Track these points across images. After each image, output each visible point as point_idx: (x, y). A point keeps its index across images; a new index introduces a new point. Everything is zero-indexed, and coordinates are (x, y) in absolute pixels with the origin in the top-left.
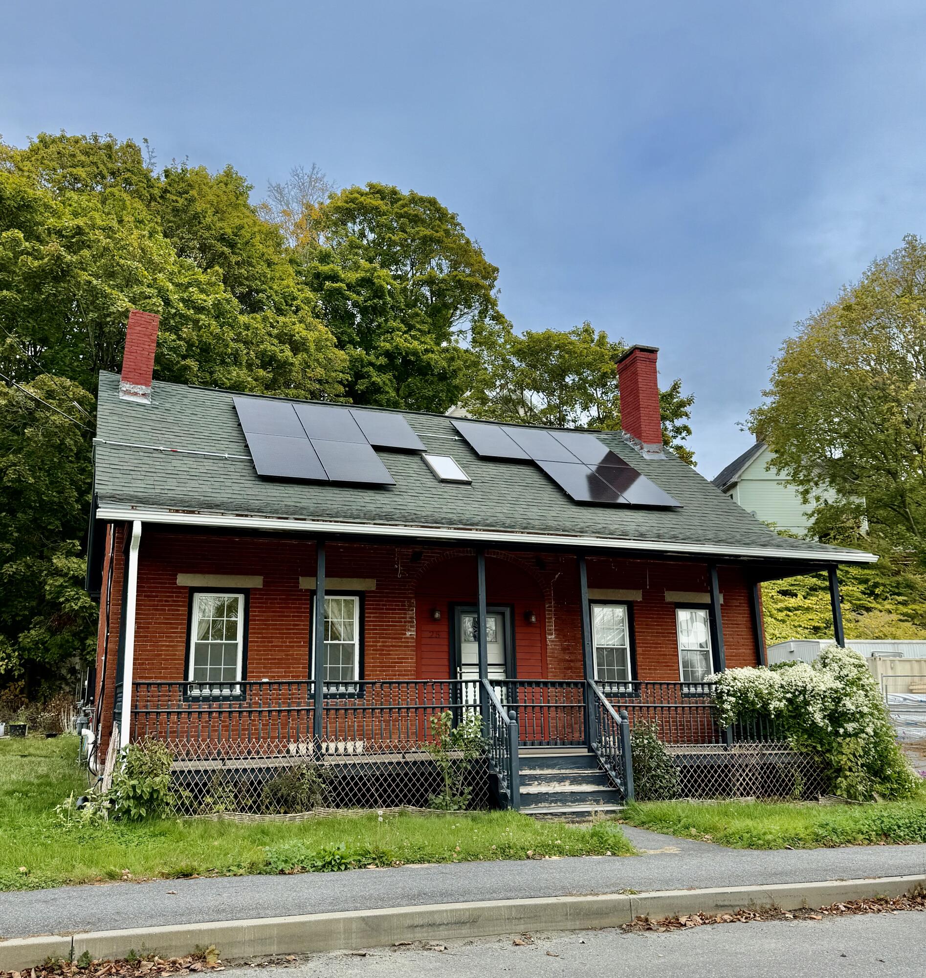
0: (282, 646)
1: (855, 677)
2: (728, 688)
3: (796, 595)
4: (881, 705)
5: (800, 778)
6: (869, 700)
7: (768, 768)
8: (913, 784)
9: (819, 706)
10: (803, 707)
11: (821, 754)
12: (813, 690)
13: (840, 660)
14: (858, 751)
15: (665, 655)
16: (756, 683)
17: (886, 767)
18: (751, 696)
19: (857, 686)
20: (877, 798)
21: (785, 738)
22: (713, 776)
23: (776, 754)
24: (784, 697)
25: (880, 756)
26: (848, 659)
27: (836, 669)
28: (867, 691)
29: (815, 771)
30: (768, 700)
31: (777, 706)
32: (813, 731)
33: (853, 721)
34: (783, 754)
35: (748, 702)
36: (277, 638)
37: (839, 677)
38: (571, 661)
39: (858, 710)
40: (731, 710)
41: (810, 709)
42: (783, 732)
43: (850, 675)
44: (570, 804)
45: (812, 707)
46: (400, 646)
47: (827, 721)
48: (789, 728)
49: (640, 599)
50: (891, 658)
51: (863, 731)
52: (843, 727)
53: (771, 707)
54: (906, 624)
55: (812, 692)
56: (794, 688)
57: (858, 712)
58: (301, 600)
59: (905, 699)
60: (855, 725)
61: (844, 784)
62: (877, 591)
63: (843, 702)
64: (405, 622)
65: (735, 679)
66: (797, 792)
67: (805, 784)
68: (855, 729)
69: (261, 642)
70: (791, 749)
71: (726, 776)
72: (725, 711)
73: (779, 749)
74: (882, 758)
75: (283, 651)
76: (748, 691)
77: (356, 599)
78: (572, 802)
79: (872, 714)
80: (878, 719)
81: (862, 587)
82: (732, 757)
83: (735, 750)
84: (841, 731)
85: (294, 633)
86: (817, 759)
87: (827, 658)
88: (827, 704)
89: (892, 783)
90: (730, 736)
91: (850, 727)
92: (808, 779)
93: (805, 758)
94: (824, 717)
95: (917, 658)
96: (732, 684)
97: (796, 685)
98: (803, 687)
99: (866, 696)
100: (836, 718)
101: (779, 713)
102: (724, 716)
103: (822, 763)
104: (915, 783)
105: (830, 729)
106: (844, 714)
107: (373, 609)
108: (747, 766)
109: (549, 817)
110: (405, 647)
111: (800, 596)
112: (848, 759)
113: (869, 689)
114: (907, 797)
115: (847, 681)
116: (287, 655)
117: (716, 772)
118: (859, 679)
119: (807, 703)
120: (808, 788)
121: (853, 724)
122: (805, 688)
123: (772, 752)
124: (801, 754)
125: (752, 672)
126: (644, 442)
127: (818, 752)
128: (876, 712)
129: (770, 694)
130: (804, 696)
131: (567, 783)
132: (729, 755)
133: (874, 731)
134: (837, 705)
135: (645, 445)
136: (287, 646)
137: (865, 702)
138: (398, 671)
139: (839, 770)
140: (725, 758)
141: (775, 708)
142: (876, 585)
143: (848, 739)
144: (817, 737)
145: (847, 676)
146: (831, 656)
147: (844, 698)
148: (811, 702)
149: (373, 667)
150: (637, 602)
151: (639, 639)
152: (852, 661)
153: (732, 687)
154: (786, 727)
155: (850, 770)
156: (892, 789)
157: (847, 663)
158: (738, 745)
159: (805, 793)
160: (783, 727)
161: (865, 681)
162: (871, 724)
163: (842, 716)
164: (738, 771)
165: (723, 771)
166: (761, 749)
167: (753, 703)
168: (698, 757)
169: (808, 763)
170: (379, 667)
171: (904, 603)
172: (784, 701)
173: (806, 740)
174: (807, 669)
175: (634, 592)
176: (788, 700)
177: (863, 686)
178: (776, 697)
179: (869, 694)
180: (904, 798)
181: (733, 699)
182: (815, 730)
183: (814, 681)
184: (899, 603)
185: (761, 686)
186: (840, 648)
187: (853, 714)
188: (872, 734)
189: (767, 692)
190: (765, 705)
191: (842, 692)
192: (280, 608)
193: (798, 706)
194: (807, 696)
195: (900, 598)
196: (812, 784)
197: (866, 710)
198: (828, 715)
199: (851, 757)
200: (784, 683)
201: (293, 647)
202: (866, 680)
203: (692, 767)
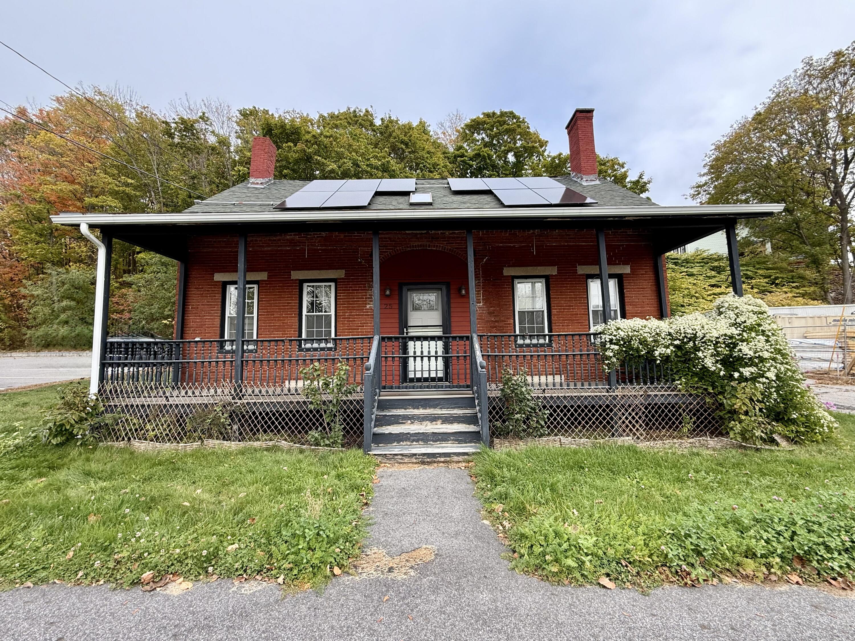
0: (280, 317)
1: (754, 323)
2: (610, 337)
3: (721, 287)
4: (785, 349)
5: (688, 417)
6: (771, 345)
7: (653, 408)
8: (825, 428)
9: (710, 351)
10: (693, 353)
11: (713, 396)
12: (704, 337)
13: (737, 308)
14: (756, 395)
15: (577, 314)
16: (641, 332)
17: (791, 410)
18: (635, 344)
19: (756, 331)
20: (779, 441)
21: (674, 380)
22: (593, 415)
23: (662, 395)
24: (672, 344)
25: (784, 399)
26: (747, 306)
27: (731, 316)
28: (768, 336)
29: (705, 411)
30: (654, 346)
31: (663, 352)
32: (704, 375)
33: (750, 366)
34: (670, 395)
35: (632, 349)
36: (277, 312)
37: (735, 324)
38: (496, 321)
39: (757, 355)
40: (614, 356)
41: (700, 354)
42: (672, 375)
43: (747, 322)
44: (431, 443)
45: (703, 352)
46: (363, 315)
47: (720, 366)
48: (678, 371)
49: (555, 273)
50: (789, 316)
51: (763, 376)
52: (739, 372)
53: (657, 353)
54: (798, 299)
55: (702, 338)
56: (683, 335)
57: (756, 357)
58: (292, 286)
59: (801, 343)
60: (753, 369)
61: (738, 428)
62: (777, 282)
63: (738, 348)
64: (366, 298)
65: (618, 329)
66: (685, 430)
67: (694, 423)
68: (752, 373)
69: (267, 315)
70: (679, 391)
71: (608, 415)
72: (608, 358)
73: (666, 391)
74: (785, 401)
75: (281, 320)
76: (632, 339)
77: (333, 284)
78: (434, 441)
79: (774, 359)
80: (782, 363)
81: (766, 280)
82: (614, 398)
83: (619, 391)
84: (736, 375)
85: (288, 309)
86: (708, 400)
87: (723, 307)
88: (719, 349)
89: (798, 426)
90: (614, 378)
91: (747, 371)
92: (698, 419)
93: (694, 400)
94: (717, 362)
95: (811, 316)
96: (615, 333)
97: (685, 333)
98: (693, 334)
99: (767, 341)
100: (730, 362)
101: (666, 359)
102: (607, 362)
103: (713, 404)
104: (828, 427)
105: (722, 373)
106: (740, 359)
107: (343, 290)
108: (630, 406)
109: (400, 457)
110: (366, 315)
111: (723, 287)
112: (744, 403)
113: (770, 334)
114: (817, 441)
115: (744, 327)
116: (283, 323)
117: (597, 411)
118: (759, 325)
119: (697, 349)
120: (698, 427)
121: (750, 368)
122: (695, 335)
123: (657, 393)
124: (691, 395)
125: (637, 323)
126: (584, 174)
127: (709, 394)
128: (779, 357)
129: (655, 341)
130: (694, 343)
131: (439, 422)
132: (611, 396)
133: (777, 376)
134: (732, 350)
135: (584, 176)
136: (283, 317)
137: (766, 347)
138: (361, 332)
139: (733, 413)
140: (607, 399)
141: (660, 354)
142: (777, 278)
143: (743, 384)
144: (708, 381)
145: (745, 322)
146: (726, 305)
147: (740, 343)
148: (702, 348)
149: (343, 329)
150: (552, 275)
151: (554, 303)
152: (751, 308)
153: (615, 336)
154: (675, 370)
155: (746, 413)
156: (797, 432)
157: (744, 310)
158: (620, 387)
159: (694, 430)
160: (672, 370)
161: (766, 327)
162: (772, 369)
163: (737, 360)
164: (620, 411)
165: (604, 411)
166: (646, 391)
167: (638, 350)
168: (579, 398)
169: (698, 403)
170: (346, 329)
171: (797, 287)
172: (671, 348)
173: (697, 382)
174: (698, 317)
175: (550, 268)
176: (676, 346)
177: (763, 331)
178: (662, 344)
179: (770, 339)
180: (813, 441)
181: (616, 347)
182: (705, 374)
183: (706, 328)
184: (793, 287)
185: (646, 335)
186: (737, 297)
187: (750, 359)
188: (774, 378)
189: (651, 339)
190: (651, 352)
191: (737, 337)
192: (279, 292)
193: (687, 352)
194: (697, 343)
195: (794, 285)
196: (702, 423)
197: (766, 355)
198: (721, 360)
199: (747, 401)
200: (672, 331)
201: (287, 317)
202: (767, 325)
203: (572, 406)
